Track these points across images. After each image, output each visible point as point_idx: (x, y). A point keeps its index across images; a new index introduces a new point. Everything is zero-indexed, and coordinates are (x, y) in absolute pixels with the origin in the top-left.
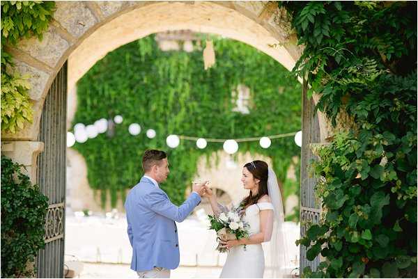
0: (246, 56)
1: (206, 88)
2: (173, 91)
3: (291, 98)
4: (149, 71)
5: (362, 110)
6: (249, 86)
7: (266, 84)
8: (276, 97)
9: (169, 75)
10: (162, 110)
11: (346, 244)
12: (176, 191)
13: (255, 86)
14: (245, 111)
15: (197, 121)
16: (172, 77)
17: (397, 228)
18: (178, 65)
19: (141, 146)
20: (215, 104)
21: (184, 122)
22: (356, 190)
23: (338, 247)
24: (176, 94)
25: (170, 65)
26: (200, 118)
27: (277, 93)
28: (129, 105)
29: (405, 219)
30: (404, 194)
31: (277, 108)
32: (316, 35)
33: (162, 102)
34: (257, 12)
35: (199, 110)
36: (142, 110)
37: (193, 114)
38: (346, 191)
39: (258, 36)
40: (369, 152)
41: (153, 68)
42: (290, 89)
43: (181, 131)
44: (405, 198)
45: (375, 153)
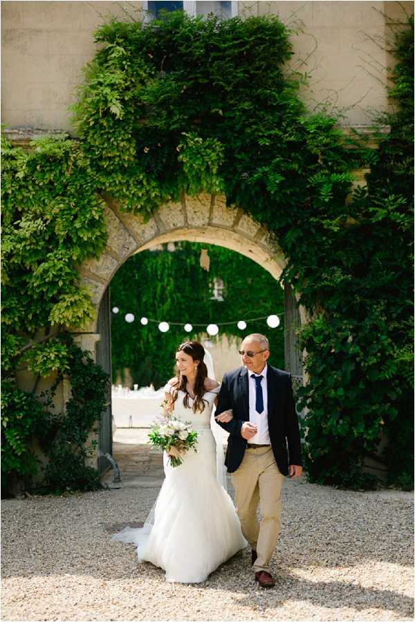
0: (220, 253)
1: (187, 281)
2: (160, 285)
3: (258, 287)
4: (139, 269)
5: (333, 303)
6: (223, 279)
7: (237, 277)
8: (246, 287)
9: (156, 271)
10: (151, 300)
11: (325, 399)
12: (165, 368)
13: (228, 278)
14: (221, 299)
15: (180, 309)
16: (159, 273)
17: (361, 386)
18: (163, 263)
19: (135, 331)
20: (196, 295)
21: (170, 310)
22: (331, 360)
23: (320, 400)
24: (163, 286)
25: (157, 263)
26: (183, 306)
27: (246, 283)
28: (123, 297)
29: (367, 379)
30: (366, 362)
31: (246, 296)
32: (297, 251)
33: (151, 295)
34: (253, 235)
35: (182, 300)
36: (135, 302)
37: (177, 304)
38: (324, 361)
39: (242, 244)
40: (339, 334)
41: (143, 266)
42: (257, 279)
43: (168, 318)
44: (366, 364)
45: (344, 334)
